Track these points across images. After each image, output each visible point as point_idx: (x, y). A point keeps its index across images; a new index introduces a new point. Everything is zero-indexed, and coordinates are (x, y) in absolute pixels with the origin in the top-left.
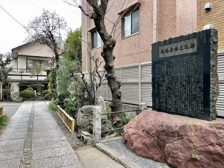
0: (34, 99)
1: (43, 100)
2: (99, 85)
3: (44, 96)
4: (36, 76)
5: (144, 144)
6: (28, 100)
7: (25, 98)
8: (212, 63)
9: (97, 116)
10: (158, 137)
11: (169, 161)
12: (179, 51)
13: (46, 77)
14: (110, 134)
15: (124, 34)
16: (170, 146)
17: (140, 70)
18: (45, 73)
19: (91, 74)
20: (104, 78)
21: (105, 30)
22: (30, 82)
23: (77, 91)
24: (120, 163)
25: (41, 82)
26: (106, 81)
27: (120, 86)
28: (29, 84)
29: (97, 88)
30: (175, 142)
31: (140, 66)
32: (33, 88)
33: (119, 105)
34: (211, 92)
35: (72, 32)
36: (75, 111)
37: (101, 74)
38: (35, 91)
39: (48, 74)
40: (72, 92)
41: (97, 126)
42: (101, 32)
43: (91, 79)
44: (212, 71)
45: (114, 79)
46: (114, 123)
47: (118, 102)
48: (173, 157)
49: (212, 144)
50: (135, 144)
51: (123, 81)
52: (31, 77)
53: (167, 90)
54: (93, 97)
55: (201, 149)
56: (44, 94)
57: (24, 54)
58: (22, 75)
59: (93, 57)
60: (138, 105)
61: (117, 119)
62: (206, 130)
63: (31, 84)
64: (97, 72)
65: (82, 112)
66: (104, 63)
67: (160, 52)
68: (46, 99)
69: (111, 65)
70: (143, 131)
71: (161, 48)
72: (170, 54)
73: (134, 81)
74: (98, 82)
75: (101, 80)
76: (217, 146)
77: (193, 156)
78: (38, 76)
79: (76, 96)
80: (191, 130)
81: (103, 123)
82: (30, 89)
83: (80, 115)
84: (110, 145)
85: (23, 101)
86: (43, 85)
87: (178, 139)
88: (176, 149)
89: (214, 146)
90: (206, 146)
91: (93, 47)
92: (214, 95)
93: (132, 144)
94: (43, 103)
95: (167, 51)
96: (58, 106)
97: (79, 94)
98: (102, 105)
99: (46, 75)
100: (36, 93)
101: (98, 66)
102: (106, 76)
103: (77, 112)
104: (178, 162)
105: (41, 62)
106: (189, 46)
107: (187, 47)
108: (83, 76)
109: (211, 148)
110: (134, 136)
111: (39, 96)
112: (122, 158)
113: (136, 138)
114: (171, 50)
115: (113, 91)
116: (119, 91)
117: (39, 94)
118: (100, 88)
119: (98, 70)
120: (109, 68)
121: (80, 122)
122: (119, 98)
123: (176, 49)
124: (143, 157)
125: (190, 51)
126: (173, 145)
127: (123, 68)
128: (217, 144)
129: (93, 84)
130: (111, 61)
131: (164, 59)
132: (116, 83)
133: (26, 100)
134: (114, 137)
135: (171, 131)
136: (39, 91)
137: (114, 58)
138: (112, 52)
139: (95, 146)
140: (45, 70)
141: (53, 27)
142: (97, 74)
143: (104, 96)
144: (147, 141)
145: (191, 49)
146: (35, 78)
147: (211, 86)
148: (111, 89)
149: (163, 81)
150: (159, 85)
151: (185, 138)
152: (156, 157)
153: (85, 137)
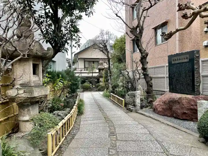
0: (90, 90)
1: (96, 91)
2: (139, 79)
3: (97, 88)
4: (92, 73)
5: (163, 109)
6: (87, 91)
7: (84, 90)
8: (195, 67)
9: (138, 96)
10: (169, 104)
11: (174, 115)
12: (181, 60)
13: (98, 74)
14: (146, 107)
15: (157, 42)
16: (174, 108)
17: (165, 69)
18: (97, 71)
19: (133, 72)
20: (142, 74)
21: (142, 47)
22: (87, 78)
23: (123, 83)
24: (150, 117)
25: (94, 77)
26: (143, 77)
27: (151, 79)
28: (86, 79)
29: (137, 81)
30: (177, 106)
31: (165, 66)
32: (89, 82)
33: (151, 91)
34: (195, 81)
35: (118, 39)
36: (124, 95)
37: (140, 72)
38: (91, 84)
39: (99, 71)
40: (121, 84)
41: (138, 101)
42: (139, 48)
43: (133, 75)
44: (196, 71)
45: (148, 75)
46: (148, 101)
47: (150, 89)
48: (176, 113)
49: (192, 105)
50: (159, 109)
51: (154, 76)
52: (88, 74)
53: (176, 81)
54: (135, 87)
55: (188, 108)
56: (97, 87)
57: (82, 57)
58: (81, 73)
59: (134, 61)
60: (164, 91)
61: (150, 99)
62: (190, 99)
63: (87, 79)
64: (137, 71)
65: (128, 95)
66: (141, 66)
67: (172, 61)
68: (99, 90)
69: (145, 67)
70: (162, 102)
71: (173, 58)
72: (177, 62)
73: (162, 76)
74: (138, 77)
75: (140, 75)
76: (194, 106)
77: (184, 111)
78: (93, 73)
79: (123, 86)
80: (184, 99)
81: (142, 100)
82: (87, 83)
83: (127, 97)
84: (146, 111)
85: (84, 91)
86: (96, 80)
87: (178, 104)
88: (177, 109)
89: (193, 106)
90: (190, 106)
91: (134, 52)
92: (197, 83)
93: (157, 110)
94: (97, 93)
95: (175, 60)
96: (111, 93)
97: (125, 86)
98: (141, 91)
99: (98, 72)
100: (91, 86)
101: (138, 66)
102: (143, 73)
103: (126, 96)
104: (178, 115)
105: (93, 62)
106: (185, 58)
107: (184, 59)
108: (128, 74)
109: (192, 107)
110: (158, 106)
111: (94, 88)
112: (151, 115)
113: (159, 107)
114: (178, 60)
115: (147, 82)
116: (151, 82)
117: (94, 86)
118: (139, 81)
119: (138, 69)
120: (144, 69)
121: (128, 101)
122: (151, 86)
123: (180, 59)
124: (163, 115)
125: (186, 61)
126: (175, 107)
127: (155, 68)
128: (195, 105)
129: (135, 79)
130: (146, 64)
131: (174, 64)
132: (149, 78)
133: (85, 91)
134: (148, 109)
135: (175, 100)
136: (94, 84)
137: (148, 63)
138: (146, 59)
139: (137, 112)
140: (98, 68)
141: (106, 40)
142: (137, 72)
143: (143, 86)
144: (164, 107)
145: (186, 60)
146: (90, 75)
147: (195, 78)
148: (146, 81)
149: (174, 76)
150: (172, 79)
151: (181, 103)
152: (169, 115)
153: (131, 108)
